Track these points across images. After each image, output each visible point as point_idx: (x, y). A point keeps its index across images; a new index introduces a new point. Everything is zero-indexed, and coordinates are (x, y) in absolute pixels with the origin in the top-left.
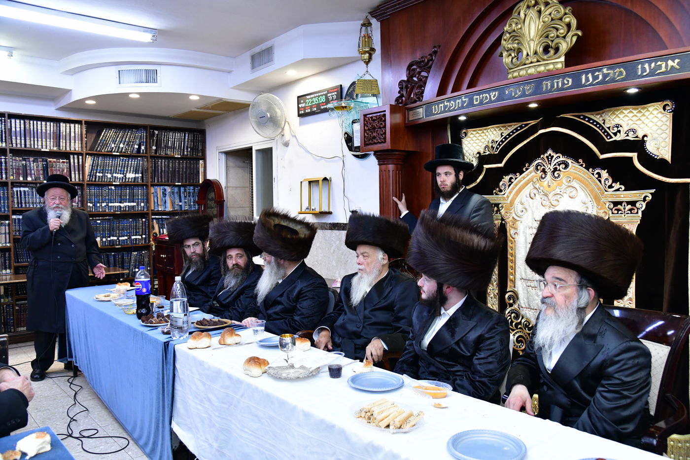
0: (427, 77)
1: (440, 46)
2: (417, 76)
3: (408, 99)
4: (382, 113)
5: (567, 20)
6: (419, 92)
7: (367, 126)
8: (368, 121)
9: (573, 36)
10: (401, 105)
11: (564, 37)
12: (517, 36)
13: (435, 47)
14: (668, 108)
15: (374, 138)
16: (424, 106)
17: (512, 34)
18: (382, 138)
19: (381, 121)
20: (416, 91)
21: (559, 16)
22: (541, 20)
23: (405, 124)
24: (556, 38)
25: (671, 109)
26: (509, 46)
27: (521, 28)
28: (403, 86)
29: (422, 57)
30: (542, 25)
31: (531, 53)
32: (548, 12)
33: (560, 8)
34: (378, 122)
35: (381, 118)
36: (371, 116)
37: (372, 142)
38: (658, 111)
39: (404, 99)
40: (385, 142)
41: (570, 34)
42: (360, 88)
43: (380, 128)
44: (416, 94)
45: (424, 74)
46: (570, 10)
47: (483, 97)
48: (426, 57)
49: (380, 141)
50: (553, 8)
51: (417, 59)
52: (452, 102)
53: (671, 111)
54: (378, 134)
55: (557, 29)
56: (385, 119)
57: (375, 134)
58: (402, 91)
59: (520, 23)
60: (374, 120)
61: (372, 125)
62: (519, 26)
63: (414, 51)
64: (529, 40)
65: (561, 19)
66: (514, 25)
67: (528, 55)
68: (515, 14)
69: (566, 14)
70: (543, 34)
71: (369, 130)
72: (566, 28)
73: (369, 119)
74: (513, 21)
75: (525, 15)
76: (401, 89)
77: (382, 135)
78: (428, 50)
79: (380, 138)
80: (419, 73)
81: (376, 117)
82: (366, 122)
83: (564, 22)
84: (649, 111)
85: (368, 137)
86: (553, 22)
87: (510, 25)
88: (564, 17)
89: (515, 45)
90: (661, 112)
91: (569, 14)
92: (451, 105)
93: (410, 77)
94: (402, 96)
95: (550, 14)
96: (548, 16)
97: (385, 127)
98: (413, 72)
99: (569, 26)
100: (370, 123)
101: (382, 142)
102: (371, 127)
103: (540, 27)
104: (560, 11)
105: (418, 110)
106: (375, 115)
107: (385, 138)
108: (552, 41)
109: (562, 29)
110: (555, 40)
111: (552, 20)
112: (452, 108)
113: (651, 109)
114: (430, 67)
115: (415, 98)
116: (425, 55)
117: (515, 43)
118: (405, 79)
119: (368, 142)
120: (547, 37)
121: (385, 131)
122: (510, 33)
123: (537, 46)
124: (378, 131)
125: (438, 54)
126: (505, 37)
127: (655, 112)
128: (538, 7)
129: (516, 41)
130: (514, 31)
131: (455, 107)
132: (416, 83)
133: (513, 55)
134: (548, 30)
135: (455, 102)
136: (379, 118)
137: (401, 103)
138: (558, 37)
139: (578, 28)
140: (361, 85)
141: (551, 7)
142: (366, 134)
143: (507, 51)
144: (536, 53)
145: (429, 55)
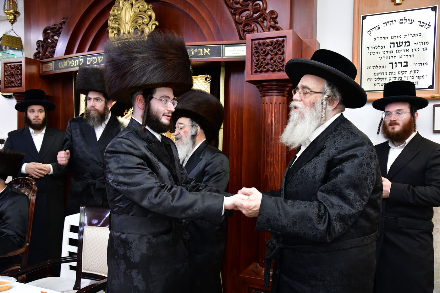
0: (57, 40)
1: (67, 18)
2: (51, 38)
3: (44, 55)
4: (19, 64)
5: (149, 13)
6: (52, 51)
7: (7, 72)
8: (8, 68)
9: (153, 25)
10: (38, 59)
11: (147, 24)
12: (117, 19)
13: (64, 18)
14: (208, 79)
15: (12, 82)
16: (53, 62)
17: (114, 17)
18: (19, 83)
19: (18, 70)
20: (49, 50)
21: (144, 9)
22: (133, 10)
23: (40, 74)
24: (142, 24)
25: (210, 80)
26: (113, 25)
27: (120, 14)
28: (40, 44)
29: (55, 25)
30: (133, 14)
31: (126, 32)
32: (137, 6)
33: (145, 5)
34: (16, 70)
35: (18, 67)
36: (10, 64)
37: (11, 86)
38: (202, 81)
39: (41, 54)
40: (21, 86)
41: (151, 23)
42: (6, 41)
43: (17, 75)
44: (50, 53)
45: (56, 37)
46: (151, 6)
47: (93, 60)
48: (58, 25)
49: (17, 85)
50: (140, 3)
51: (51, 26)
52: (73, 61)
53: (209, 81)
54: (16, 79)
55: (143, 18)
56: (21, 68)
57: (13, 79)
58: (39, 48)
59: (119, 11)
60: (13, 68)
61: (11, 72)
62: (119, 12)
63: (48, 19)
64: (125, 23)
65: (145, 12)
66: (116, 11)
67: (124, 33)
68: (116, 4)
69: (148, 9)
70: (133, 21)
71: (8, 75)
72: (148, 18)
73: (8, 67)
74: (115, 8)
75: (123, 5)
76: (39, 46)
77: (18, 80)
78: (59, 21)
79: (17, 83)
80: (53, 37)
81: (14, 66)
82: (6, 69)
83: (148, 15)
84: (198, 80)
85: (7, 81)
86: (140, 13)
87: (114, 11)
88: (147, 11)
89: (117, 26)
90: (204, 81)
91: (151, 10)
92: (72, 63)
93: (46, 39)
94: (39, 52)
95: (139, 7)
96: (137, 8)
97: (21, 74)
98: (47, 36)
99: (150, 17)
100: (9, 70)
101: (18, 86)
102: (10, 74)
103: (132, 15)
104: (145, 6)
105: (49, 64)
106: (13, 64)
107: (21, 83)
108: (140, 26)
109: (146, 19)
110: (142, 25)
111: (140, 11)
112: (72, 66)
113: (199, 79)
114: (60, 33)
115: (49, 55)
116: (57, 24)
117: (117, 24)
118: (42, 39)
119: (7, 86)
120: (136, 22)
121: (21, 77)
122: (113, 16)
123: (130, 28)
124: (15, 77)
125: (66, 24)
126: (110, 19)
127: (201, 81)
128: (131, 1)
129: (117, 23)
130: (116, 15)
131: (75, 64)
132: (50, 43)
133: (115, 32)
134: (137, 18)
135: (75, 61)
136: (16, 67)
137: (38, 58)
138: (143, 23)
139: (156, 20)
140: (7, 39)
141: (139, 3)
142: (5, 79)
143: (112, 29)
144: (129, 33)
145: (60, 24)
